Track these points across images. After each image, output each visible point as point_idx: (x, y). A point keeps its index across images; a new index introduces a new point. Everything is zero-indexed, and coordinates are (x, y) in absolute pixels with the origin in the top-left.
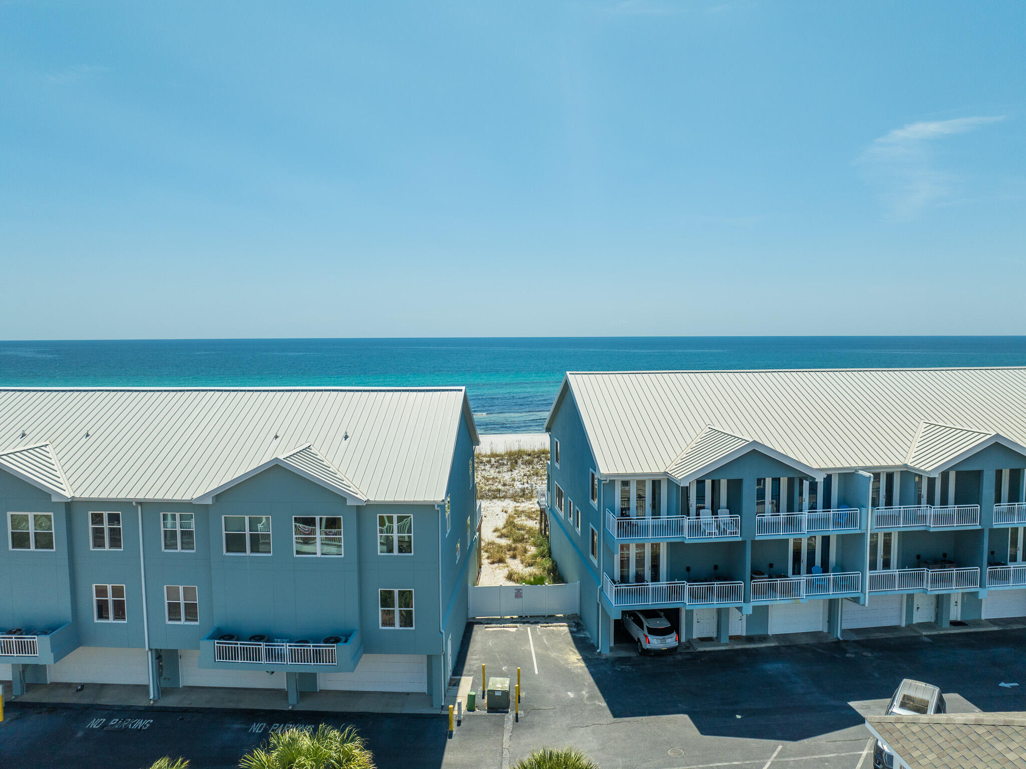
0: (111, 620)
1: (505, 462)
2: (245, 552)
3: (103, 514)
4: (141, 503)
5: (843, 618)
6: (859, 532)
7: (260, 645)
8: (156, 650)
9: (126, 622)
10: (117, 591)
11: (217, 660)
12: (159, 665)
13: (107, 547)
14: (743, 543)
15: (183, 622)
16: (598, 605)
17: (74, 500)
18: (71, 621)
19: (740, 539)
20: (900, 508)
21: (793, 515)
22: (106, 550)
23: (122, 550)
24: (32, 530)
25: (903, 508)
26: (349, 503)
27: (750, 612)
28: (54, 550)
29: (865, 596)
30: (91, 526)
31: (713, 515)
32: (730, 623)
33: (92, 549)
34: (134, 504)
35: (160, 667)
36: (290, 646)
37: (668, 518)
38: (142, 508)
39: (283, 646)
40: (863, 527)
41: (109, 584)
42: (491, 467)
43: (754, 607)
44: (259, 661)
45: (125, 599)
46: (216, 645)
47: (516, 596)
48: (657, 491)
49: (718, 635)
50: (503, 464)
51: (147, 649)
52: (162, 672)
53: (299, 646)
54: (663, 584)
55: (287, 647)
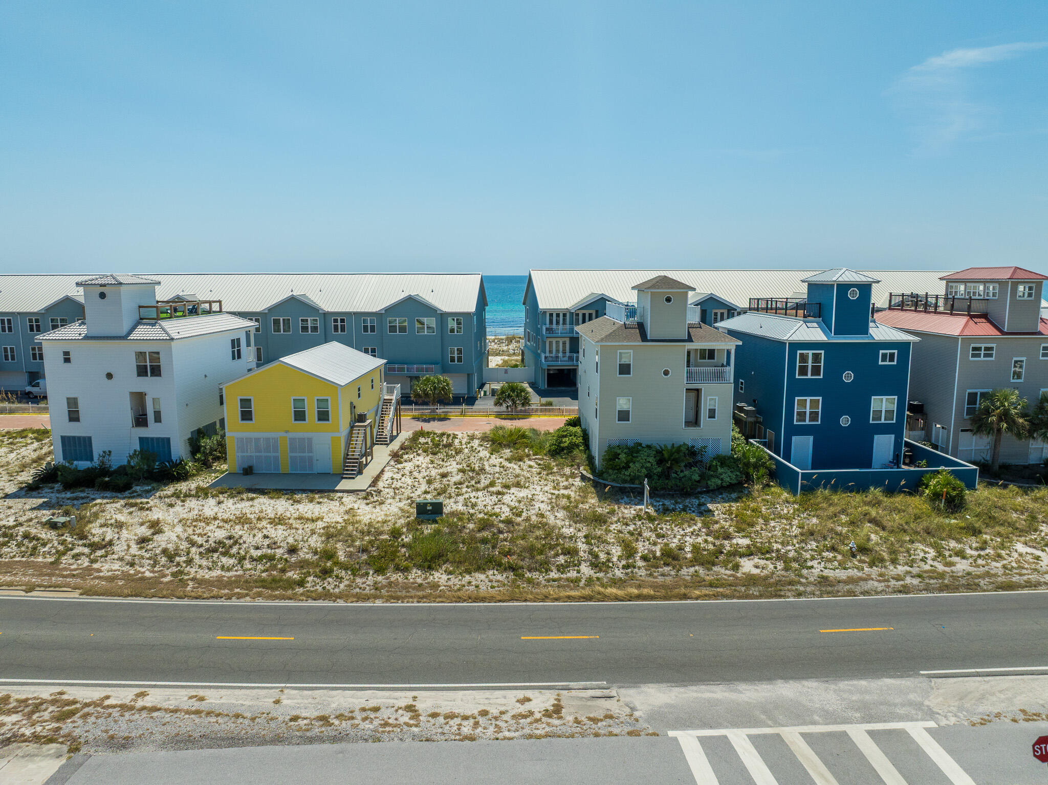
2: (397, 333)
4: (355, 313)
7: (405, 366)
13: (339, 332)
16: (540, 367)
17: (327, 312)
23: (346, 333)
24: (309, 325)
26: (438, 312)
28: (319, 333)
30: (333, 323)
33: (333, 333)
34: (352, 313)
37: (569, 327)
38: (354, 316)
39: (413, 366)
44: (404, 372)
47: (505, 373)
53: (420, 366)
54: (568, 354)
55: (415, 366)
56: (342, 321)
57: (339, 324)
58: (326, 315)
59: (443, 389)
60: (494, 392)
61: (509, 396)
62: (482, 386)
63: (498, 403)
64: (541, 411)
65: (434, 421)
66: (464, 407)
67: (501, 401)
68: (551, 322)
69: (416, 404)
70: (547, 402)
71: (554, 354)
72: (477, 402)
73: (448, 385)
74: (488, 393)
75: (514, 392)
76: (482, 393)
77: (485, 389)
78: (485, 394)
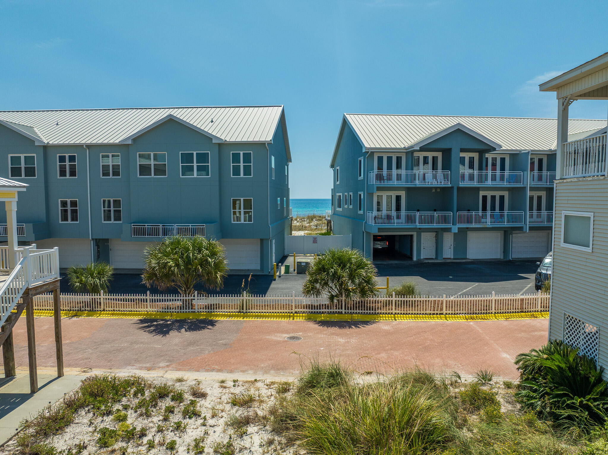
0: (69, 221)
1: (306, 220)
2: (151, 175)
3: (65, 156)
4: (89, 146)
5: (513, 251)
6: (522, 186)
7: (159, 226)
8: (96, 239)
9: (78, 222)
10: (74, 204)
11: (132, 236)
12: (98, 250)
13: (68, 177)
14: (452, 188)
15: (112, 221)
16: (364, 232)
17: (49, 145)
18: (45, 221)
19: (450, 186)
20: (548, 173)
21: (482, 172)
22: (67, 178)
23: (77, 177)
24: (23, 165)
25: (549, 173)
26: (214, 141)
27: (457, 231)
28: (36, 177)
29: (527, 226)
30: (58, 163)
31: (433, 170)
32: (444, 250)
33: (58, 178)
34: (84, 146)
35: (98, 252)
36: (177, 226)
37: (406, 172)
38: (89, 151)
39: (173, 226)
40: (525, 183)
41: (69, 199)
42: (297, 222)
43: (459, 228)
44: (158, 236)
45: (78, 208)
46: (132, 226)
47: (314, 242)
48: (399, 162)
49: (436, 257)
50: (305, 221)
51: (90, 238)
52: (99, 255)
53: (182, 225)
54: (403, 213)
55: (175, 226)
56: (72, 159)
57: (67, 163)
58: (46, 148)
59: (204, 263)
60: (302, 269)
61: (336, 277)
62: (282, 259)
63: (310, 290)
64: (398, 305)
65: (179, 329)
66: (246, 297)
67: (318, 286)
68: (380, 168)
69: (154, 291)
70: (404, 287)
71: (384, 212)
72: (273, 285)
73: (213, 254)
74: (291, 269)
75: (344, 268)
76: (283, 269)
77: (287, 263)
78: (287, 271)
